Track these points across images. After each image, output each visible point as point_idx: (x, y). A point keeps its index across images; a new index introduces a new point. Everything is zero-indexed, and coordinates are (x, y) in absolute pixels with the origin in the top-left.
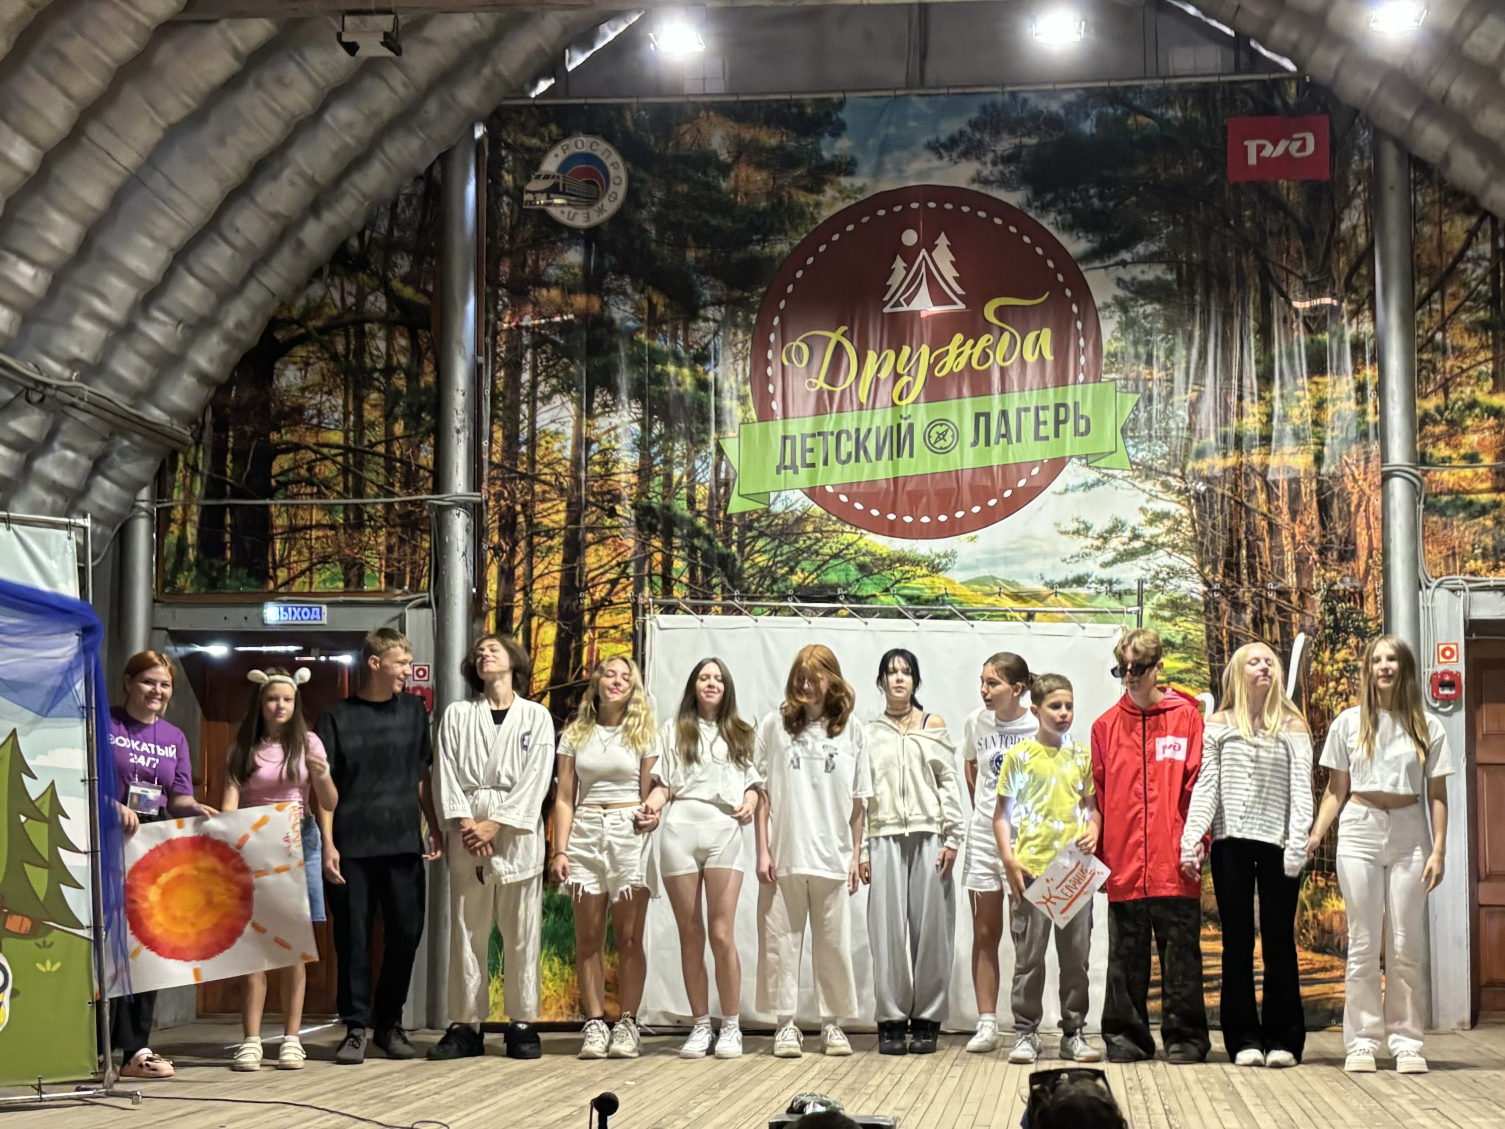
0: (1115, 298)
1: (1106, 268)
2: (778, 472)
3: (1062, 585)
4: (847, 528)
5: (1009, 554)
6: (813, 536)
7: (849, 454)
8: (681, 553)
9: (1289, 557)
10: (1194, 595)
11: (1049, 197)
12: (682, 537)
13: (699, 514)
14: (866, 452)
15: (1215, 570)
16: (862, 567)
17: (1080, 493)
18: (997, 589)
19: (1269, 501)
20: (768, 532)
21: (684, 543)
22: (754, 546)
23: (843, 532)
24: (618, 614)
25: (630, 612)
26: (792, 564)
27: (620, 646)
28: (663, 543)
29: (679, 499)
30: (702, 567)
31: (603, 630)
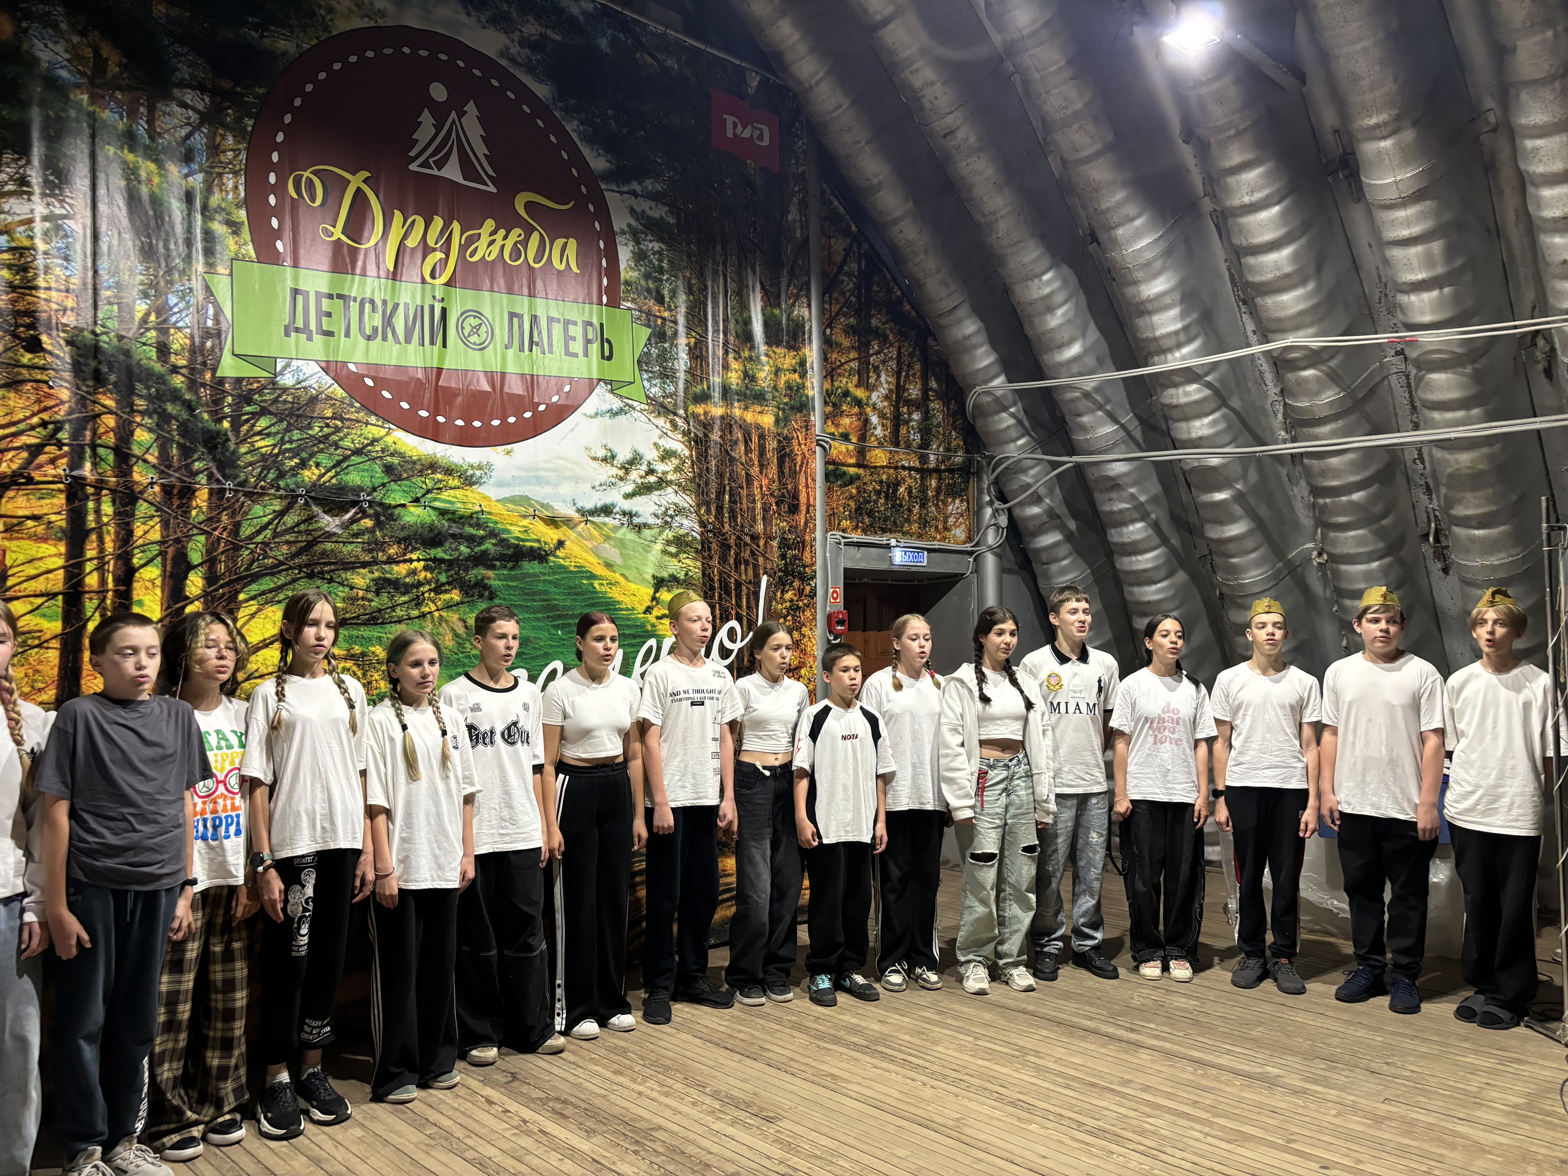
0: (629, 225)
1: (621, 193)
2: (287, 334)
3: (592, 513)
4: (373, 419)
5: (543, 473)
6: (332, 423)
7: (375, 329)
9: (759, 506)
10: (694, 534)
11: (572, 102)
12: (148, 398)
13: (175, 370)
14: (394, 332)
15: (708, 512)
16: (389, 469)
17: (607, 419)
18: (531, 511)
19: (746, 452)
20: (273, 409)
21: (151, 407)
22: (253, 425)
23: (367, 424)
24: (40, 498)
25: (63, 496)
26: (304, 455)
27: (44, 546)
28: (117, 402)
29: (145, 344)
30: (179, 444)
31: (15, 521)
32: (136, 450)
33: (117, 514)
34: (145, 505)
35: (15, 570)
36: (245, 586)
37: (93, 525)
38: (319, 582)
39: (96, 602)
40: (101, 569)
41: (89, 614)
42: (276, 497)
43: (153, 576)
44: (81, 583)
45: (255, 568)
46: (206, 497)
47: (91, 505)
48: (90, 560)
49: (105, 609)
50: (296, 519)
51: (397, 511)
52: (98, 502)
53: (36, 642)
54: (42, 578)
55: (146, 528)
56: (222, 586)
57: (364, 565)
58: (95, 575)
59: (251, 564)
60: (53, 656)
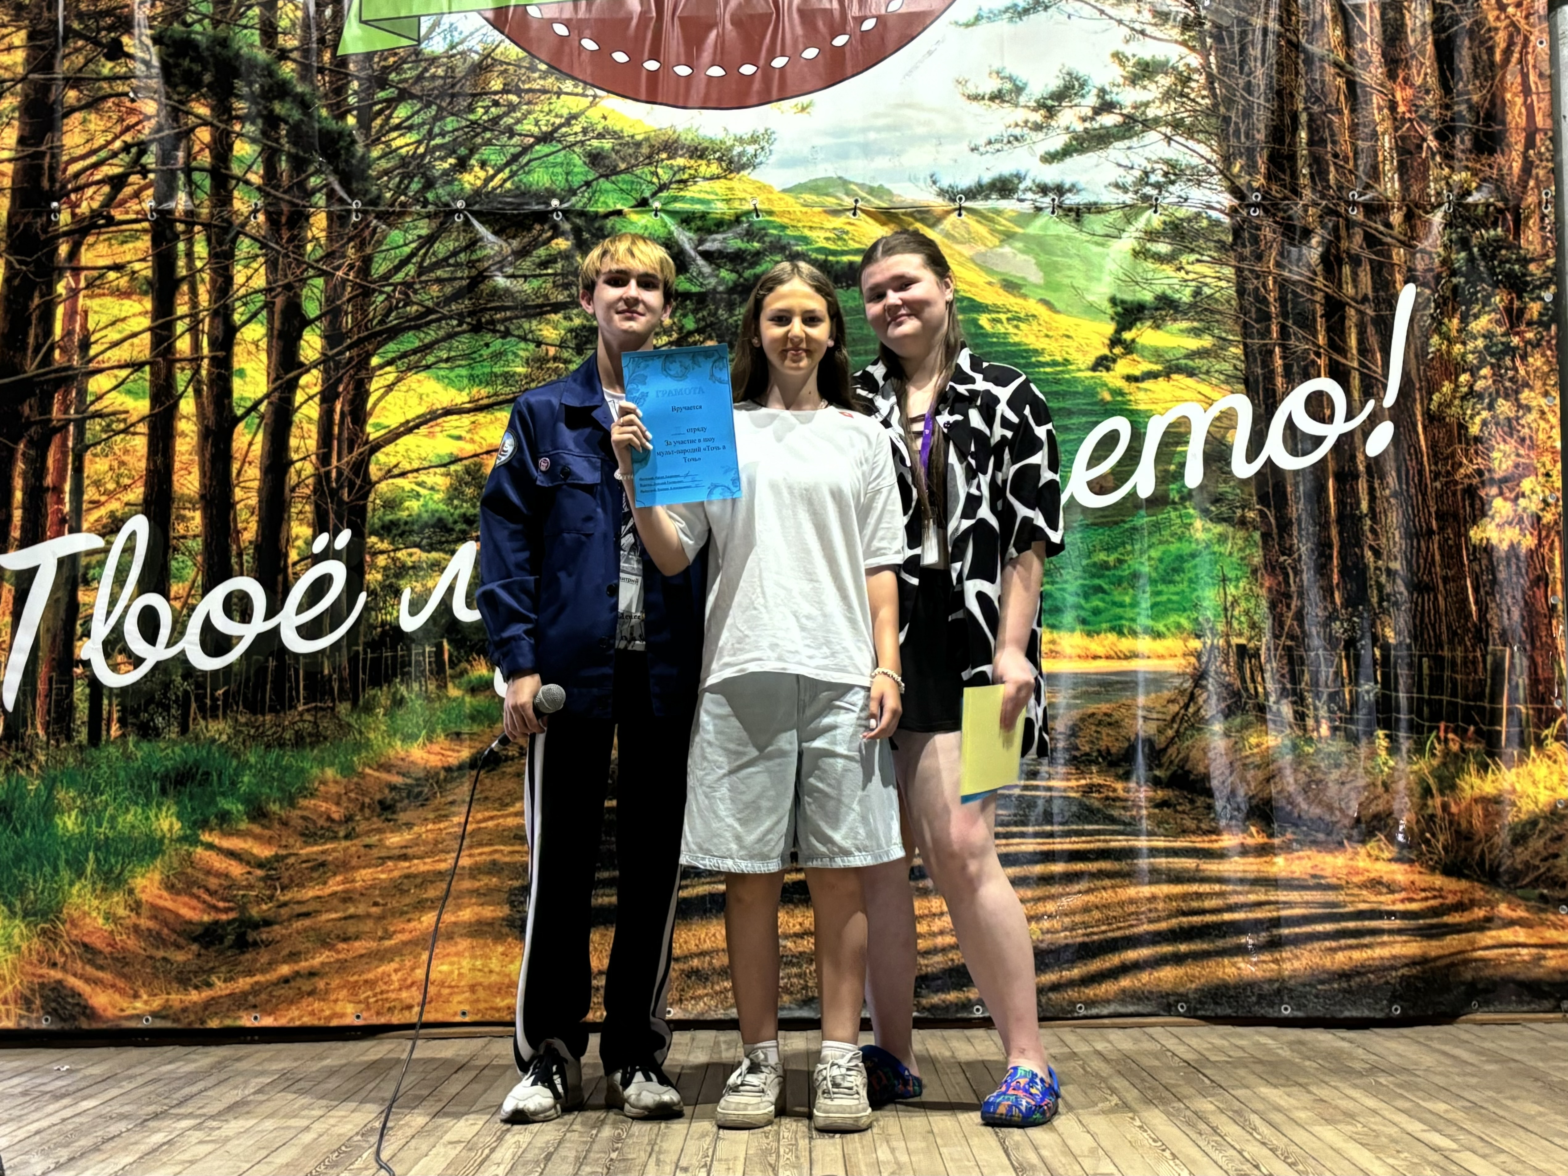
3: (971, 194)
4: (568, 85)
5: (872, 136)
6: (503, 99)
8: (249, 128)
9: (1387, 142)
10: (1214, 214)
12: (253, 98)
13: (283, 55)
15: (1251, 168)
16: (595, 159)
17: (1003, 26)
18: (849, 202)
19: (1348, 41)
20: (416, 90)
21: (254, 110)
22: (390, 117)
23: (559, 94)
24: (123, 242)
25: (147, 238)
26: (463, 151)
27: (127, 303)
28: (213, 109)
29: (245, 27)
30: (289, 155)
31: (95, 273)
32: (236, 169)
33: (214, 255)
34: (247, 241)
35: (97, 336)
36: (380, 345)
37: (184, 273)
38: (488, 337)
39: (188, 373)
40: (194, 330)
41: (181, 389)
42: (421, 217)
43: (257, 336)
44: (171, 349)
45: (393, 320)
46: (324, 223)
47: (181, 246)
48: (181, 318)
49: (199, 382)
50: (451, 246)
51: (609, 223)
52: (190, 242)
53: (122, 426)
54: (126, 345)
55: (250, 272)
56: (349, 348)
57: (557, 308)
58: (187, 338)
59: (387, 315)
60: (140, 443)
